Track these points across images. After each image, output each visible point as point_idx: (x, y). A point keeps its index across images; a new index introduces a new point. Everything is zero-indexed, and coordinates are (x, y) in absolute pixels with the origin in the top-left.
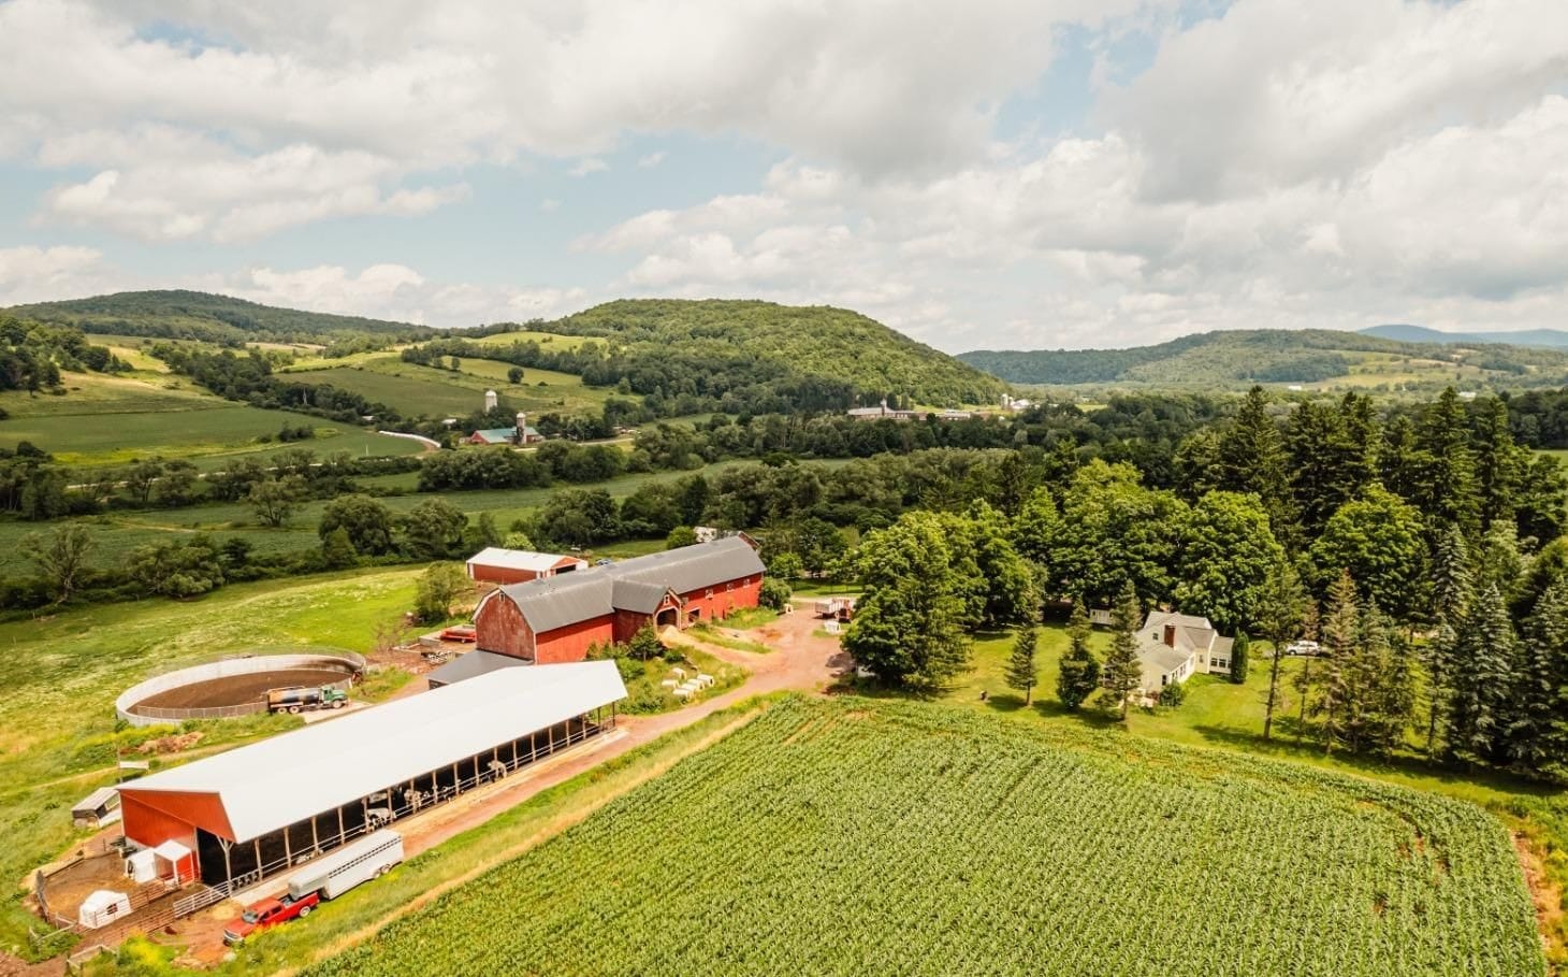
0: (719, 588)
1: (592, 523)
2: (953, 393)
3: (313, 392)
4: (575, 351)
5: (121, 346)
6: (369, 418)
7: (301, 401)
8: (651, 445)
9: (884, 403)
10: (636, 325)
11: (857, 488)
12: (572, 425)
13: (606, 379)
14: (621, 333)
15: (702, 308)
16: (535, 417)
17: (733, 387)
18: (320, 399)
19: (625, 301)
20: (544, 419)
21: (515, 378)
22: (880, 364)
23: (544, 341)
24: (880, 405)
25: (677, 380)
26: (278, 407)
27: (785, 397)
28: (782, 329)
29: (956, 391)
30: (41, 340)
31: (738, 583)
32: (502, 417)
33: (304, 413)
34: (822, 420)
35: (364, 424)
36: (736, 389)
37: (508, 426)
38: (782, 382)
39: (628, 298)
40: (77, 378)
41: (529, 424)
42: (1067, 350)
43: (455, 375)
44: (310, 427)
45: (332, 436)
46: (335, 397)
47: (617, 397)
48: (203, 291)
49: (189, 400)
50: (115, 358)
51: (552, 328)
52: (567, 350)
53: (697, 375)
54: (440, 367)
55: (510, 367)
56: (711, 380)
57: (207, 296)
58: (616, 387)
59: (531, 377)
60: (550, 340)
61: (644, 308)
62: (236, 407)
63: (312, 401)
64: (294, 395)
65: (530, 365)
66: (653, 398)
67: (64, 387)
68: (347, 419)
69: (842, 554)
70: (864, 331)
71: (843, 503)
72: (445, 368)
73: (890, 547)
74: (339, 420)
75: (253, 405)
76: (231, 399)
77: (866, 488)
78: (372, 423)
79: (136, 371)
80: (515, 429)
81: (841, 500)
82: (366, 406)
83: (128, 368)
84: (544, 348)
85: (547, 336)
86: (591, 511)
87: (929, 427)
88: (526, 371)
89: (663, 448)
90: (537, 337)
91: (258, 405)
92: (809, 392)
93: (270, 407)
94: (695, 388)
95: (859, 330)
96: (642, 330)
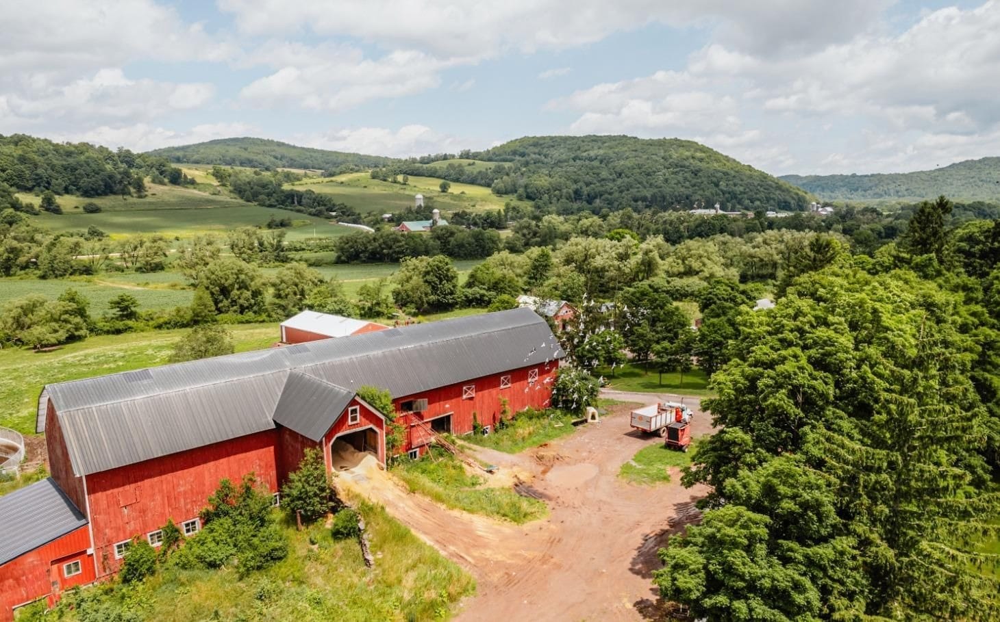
0: (487, 382)
1: (429, 290)
2: (772, 202)
3: (301, 196)
4: (489, 171)
5: (196, 169)
6: (334, 214)
7: (293, 203)
8: (525, 231)
9: (717, 206)
10: (535, 154)
11: (696, 265)
12: (474, 219)
13: (509, 189)
14: (524, 158)
15: (583, 141)
16: (450, 213)
17: (601, 195)
18: (304, 201)
19: (528, 138)
20: (456, 215)
21: (444, 188)
22: (714, 179)
23: (469, 165)
24: (714, 208)
25: (560, 190)
26: (275, 206)
27: (640, 203)
28: (641, 154)
29: (774, 199)
30: (143, 164)
31: (519, 374)
32: (424, 213)
33: (292, 210)
34: (666, 214)
35: (329, 218)
36: (603, 197)
37: (427, 219)
38: (638, 191)
39: (531, 136)
40: (158, 188)
41: (443, 218)
42: (858, 174)
43: (404, 186)
44: (289, 219)
45: (305, 225)
46: (315, 200)
47: (515, 203)
48: (260, 137)
49: (220, 201)
50: (185, 176)
51: (476, 156)
52: (484, 170)
53: (575, 186)
54: (395, 182)
55: (441, 181)
56: (586, 190)
57: (262, 141)
58: (515, 195)
59: (455, 189)
60: (474, 164)
61: (541, 142)
62: (250, 206)
63: (300, 203)
64: (288, 198)
65: (457, 180)
66: (540, 203)
67: (146, 193)
68: (318, 214)
69: (676, 335)
70: (703, 155)
71: (681, 278)
72: (399, 183)
73: (787, 344)
74: (314, 215)
75: (259, 205)
76: (248, 201)
77: (704, 265)
78: (336, 217)
79: (198, 184)
80: (431, 221)
81: (680, 275)
82: (334, 205)
83: (193, 182)
84: (468, 169)
85: (471, 161)
86: (428, 278)
87: (757, 221)
88: (452, 184)
89: (535, 234)
90: (465, 162)
91: (262, 205)
92: (659, 199)
93: (271, 206)
94: (573, 196)
95: (698, 154)
96: (538, 156)
